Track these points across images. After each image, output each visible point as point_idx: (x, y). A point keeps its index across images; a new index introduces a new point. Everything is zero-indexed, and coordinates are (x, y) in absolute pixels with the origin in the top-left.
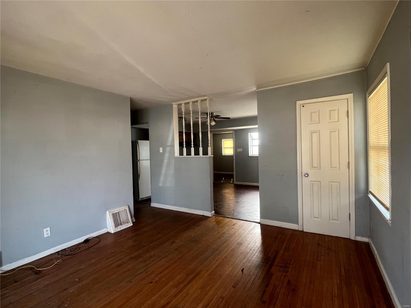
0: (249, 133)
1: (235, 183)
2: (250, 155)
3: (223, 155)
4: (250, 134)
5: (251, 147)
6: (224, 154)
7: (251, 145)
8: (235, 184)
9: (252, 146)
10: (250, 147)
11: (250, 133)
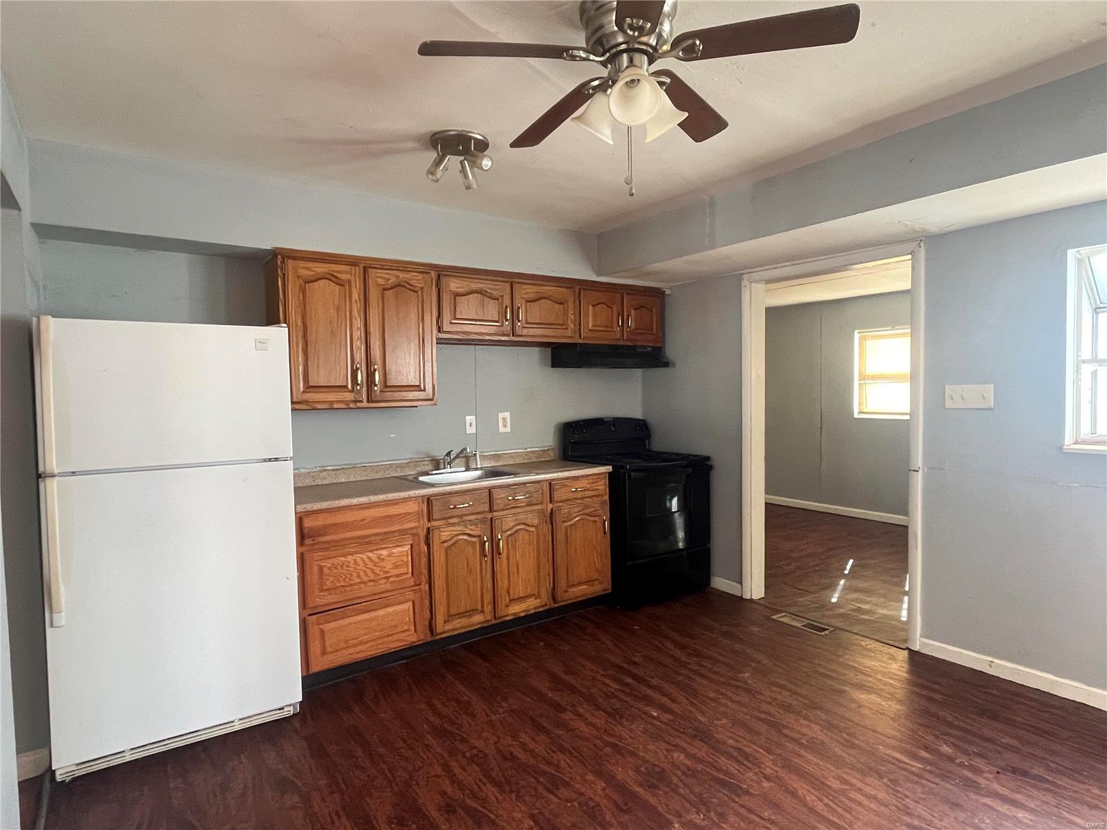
0: (1071, 253)
1: (917, 648)
2: (1068, 440)
3: (856, 416)
4: (1080, 261)
5: (1087, 369)
6: (861, 412)
7: (1086, 353)
8: (918, 653)
9: (1095, 360)
10: (1077, 370)
11: (1084, 250)
